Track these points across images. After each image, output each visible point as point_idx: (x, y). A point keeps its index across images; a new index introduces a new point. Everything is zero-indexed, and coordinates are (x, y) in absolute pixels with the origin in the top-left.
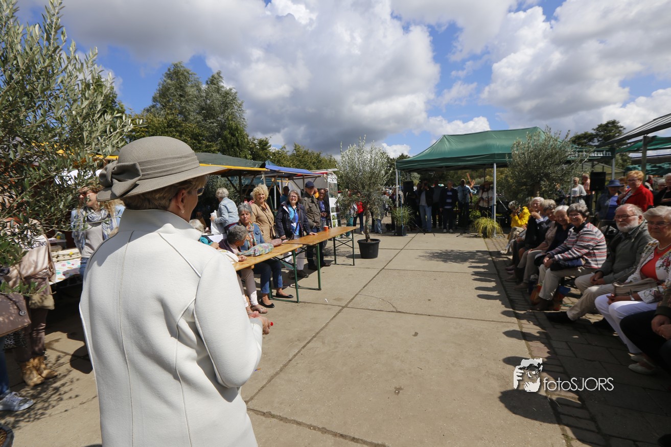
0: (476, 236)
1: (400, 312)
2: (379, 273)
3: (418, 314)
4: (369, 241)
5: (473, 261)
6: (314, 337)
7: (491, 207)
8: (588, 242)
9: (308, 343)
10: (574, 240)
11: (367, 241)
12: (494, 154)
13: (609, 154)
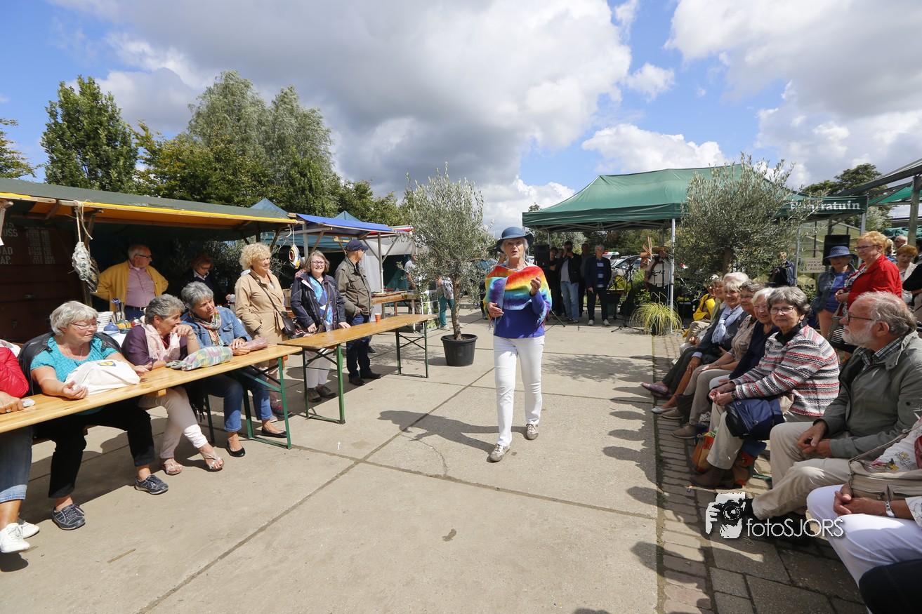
0: (642, 332)
1: (449, 478)
2: (458, 393)
3: (479, 485)
4: (460, 338)
5: (622, 376)
6: (262, 529)
7: (667, 286)
8: (803, 363)
9: (241, 544)
10: (776, 356)
11: (455, 339)
12: (673, 204)
13: (857, 206)
